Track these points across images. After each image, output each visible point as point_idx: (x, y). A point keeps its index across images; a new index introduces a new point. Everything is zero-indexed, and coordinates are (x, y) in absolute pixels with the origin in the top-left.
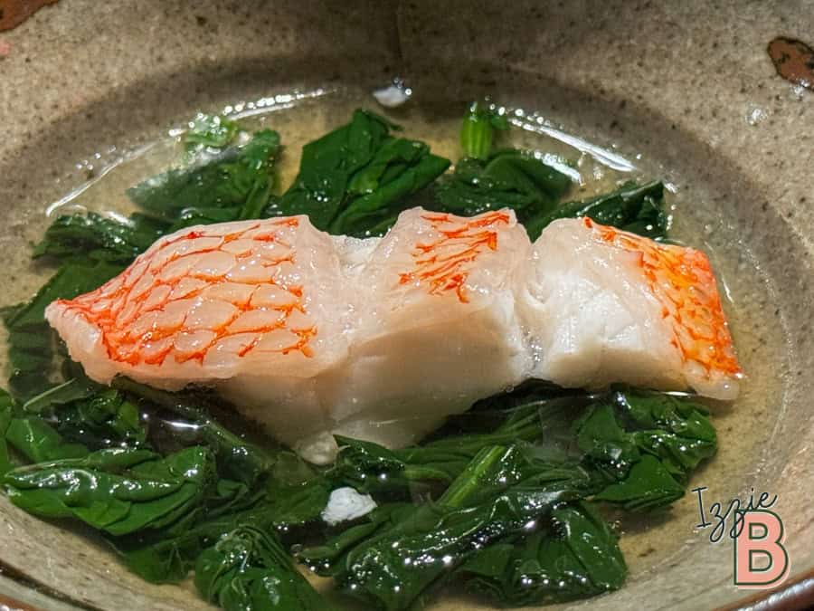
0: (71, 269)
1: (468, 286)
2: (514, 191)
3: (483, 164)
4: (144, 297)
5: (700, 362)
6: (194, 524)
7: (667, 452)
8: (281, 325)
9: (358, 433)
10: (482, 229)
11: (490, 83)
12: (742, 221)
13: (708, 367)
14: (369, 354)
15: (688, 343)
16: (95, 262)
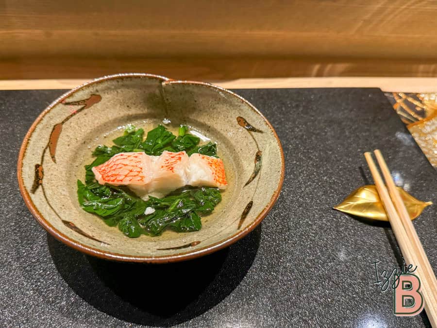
0: (100, 157)
1: (174, 169)
2: (188, 143)
3: (182, 137)
4: (112, 167)
5: (219, 182)
6: (119, 214)
7: (212, 201)
8: (137, 175)
9: (153, 195)
10: (178, 156)
11: (185, 120)
12: (230, 152)
13: (221, 183)
14: (155, 181)
15: (217, 178)
16: (105, 156)
